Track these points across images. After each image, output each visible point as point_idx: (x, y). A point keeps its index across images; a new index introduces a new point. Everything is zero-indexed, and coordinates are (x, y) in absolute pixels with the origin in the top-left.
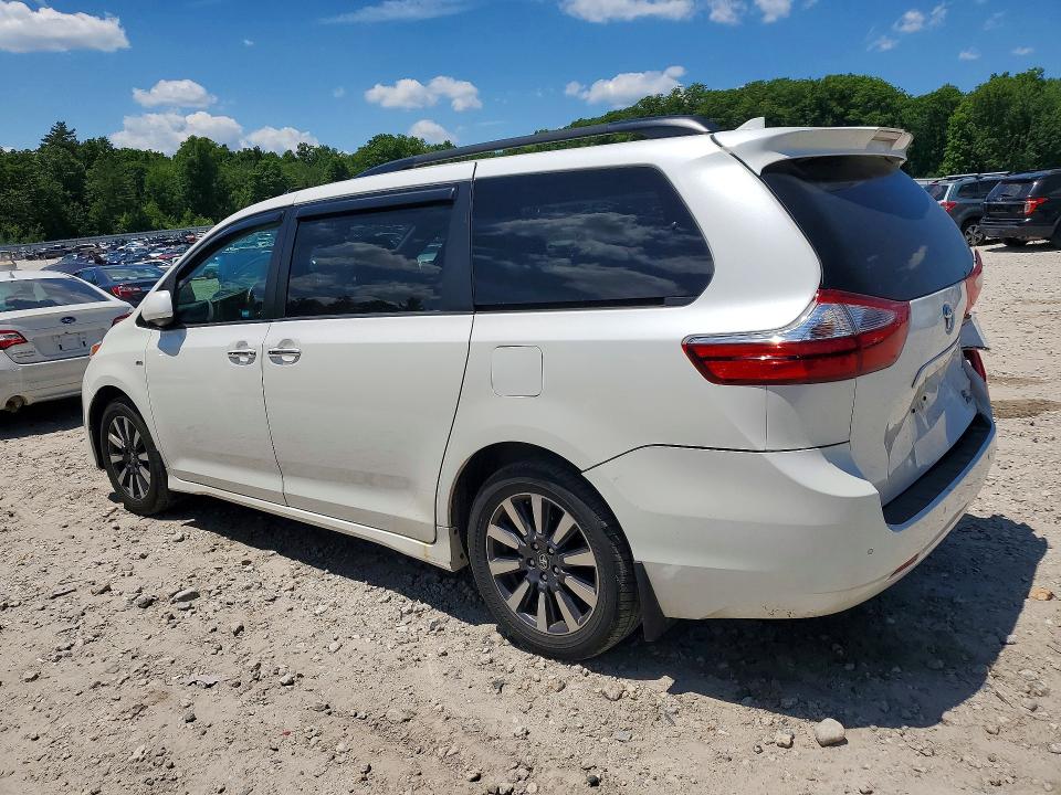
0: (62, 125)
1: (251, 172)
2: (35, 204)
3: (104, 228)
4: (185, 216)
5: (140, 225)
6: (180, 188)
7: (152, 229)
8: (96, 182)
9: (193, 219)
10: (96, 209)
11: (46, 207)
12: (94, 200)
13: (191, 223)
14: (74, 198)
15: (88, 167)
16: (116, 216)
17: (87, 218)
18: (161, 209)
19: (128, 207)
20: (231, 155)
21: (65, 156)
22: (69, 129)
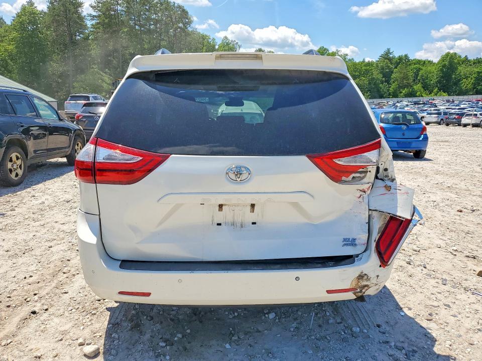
0: (389, 50)
1: (476, 70)
2: (370, 84)
3: (395, 95)
4: (434, 91)
5: (411, 94)
6: (435, 77)
7: (416, 97)
8: (397, 74)
9: (438, 92)
10: (393, 86)
11: (374, 85)
12: (394, 82)
13: (436, 95)
14: (386, 81)
15: (396, 68)
16: (401, 90)
17: (388, 90)
18: (423, 88)
19: (408, 86)
20: (469, 61)
21: (387, 63)
22: (391, 51)
